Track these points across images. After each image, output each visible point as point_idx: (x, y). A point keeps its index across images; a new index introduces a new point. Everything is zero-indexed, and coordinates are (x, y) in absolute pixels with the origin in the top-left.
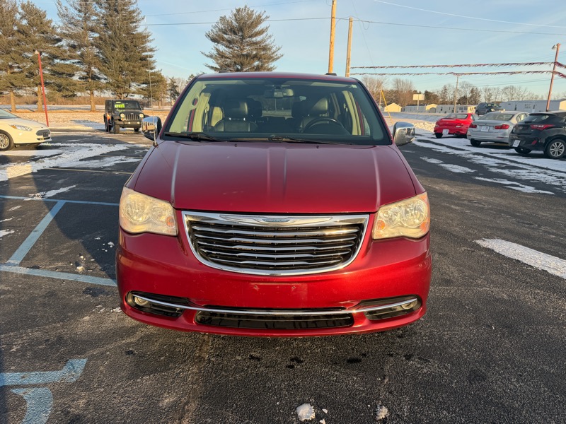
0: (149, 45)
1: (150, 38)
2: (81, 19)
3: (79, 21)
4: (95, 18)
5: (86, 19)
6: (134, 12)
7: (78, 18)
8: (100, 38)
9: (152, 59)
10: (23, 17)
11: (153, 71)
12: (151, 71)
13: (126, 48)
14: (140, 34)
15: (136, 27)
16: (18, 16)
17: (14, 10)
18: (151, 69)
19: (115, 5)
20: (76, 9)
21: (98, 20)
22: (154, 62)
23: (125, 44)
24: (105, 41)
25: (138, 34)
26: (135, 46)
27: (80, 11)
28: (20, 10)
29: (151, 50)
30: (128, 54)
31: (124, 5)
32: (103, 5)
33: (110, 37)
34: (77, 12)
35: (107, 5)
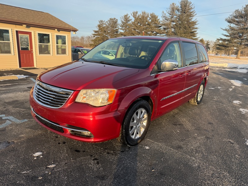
0: (196, 26)
1: (197, 23)
2: (170, 17)
3: (169, 18)
4: (175, 16)
5: (172, 17)
6: (192, 12)
7: (169, 17)
8: (176, 25)
9: (196, 32)
10: (150, 19)
11: (196, 38)
12: (194, 38)
13: (185, 28)
14: (193, 22)
15: (191, 19)
16: (149, 18)
17: (148, 16)
18: (195, 37)
19: (185, 10)
20: (169, 14)
21: (176, 17)
22: (197, 33)
23: (185, 26)
24: (177, 26)
25: (192, 22)
26: (190, 27)
27: (170, 14)
28: (150, 16)
29: (196, 28)
30: (186, 31)
31: (189, 10)
32: (180, 11)
33: (180, 24)
34: (169, 15)
35: (181, 11)
